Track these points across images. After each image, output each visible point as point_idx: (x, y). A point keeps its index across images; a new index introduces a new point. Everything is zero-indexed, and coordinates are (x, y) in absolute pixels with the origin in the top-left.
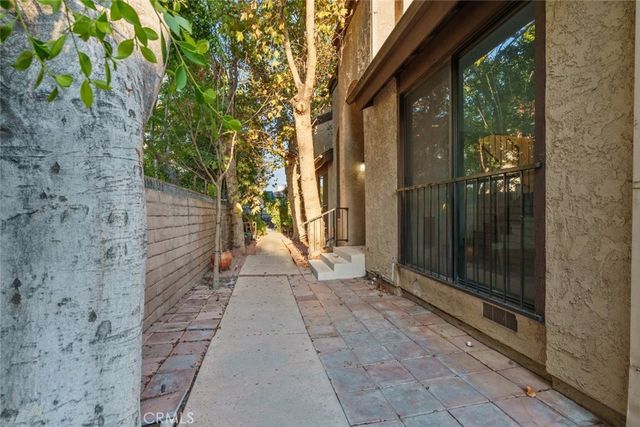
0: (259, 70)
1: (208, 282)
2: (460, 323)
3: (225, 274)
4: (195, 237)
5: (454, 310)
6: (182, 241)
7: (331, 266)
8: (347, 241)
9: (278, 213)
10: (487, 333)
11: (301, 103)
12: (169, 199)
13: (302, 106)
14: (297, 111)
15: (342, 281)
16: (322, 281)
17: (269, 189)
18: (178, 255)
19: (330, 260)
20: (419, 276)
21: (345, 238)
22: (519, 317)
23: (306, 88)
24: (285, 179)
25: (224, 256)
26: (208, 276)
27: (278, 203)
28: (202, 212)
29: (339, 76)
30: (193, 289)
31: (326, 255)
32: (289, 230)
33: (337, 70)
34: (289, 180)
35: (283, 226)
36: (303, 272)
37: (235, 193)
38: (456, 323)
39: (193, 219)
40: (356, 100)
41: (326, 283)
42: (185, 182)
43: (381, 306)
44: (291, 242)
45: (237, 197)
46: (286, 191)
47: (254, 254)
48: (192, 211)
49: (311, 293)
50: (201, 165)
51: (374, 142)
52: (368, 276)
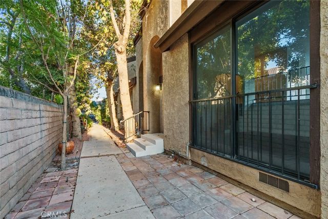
0: (89, 26)
1: (56, 164)
2: (239, 184)
3: (70, 157)
4: (45, 133)
5: (235, 176)
6: (34, 137)
7: (144, 148)
8: (149, 131)
9: (100, 114)
10: (264, 192)
11: (121, 46)
12: (22, 105)
13: (121, 49)
14: (118, 51)
15: (152, 157)
16: (139, 158)
17: (94, 99)
18: (31, 149)
19: (141, 143)
20: (205, 154)
21: (148, 129)
22: (291, 183)
23: (124, 38)
24: (106, 94)
25: (68, 145)
26: (56, 159)
27: (100, 108)
28: (51, 115)
29: (143, 34)
30: (45, 172)
31: (137, 140)
32: (107, 124)
33: (141, 30)
34: (108, 94)
35: (102, 121)
36: (125, 152)
37: (74, 102)
38: (236, 183)
39: (44, 120)
40: (160, 46)
41: (142, 159)
42: (36, 93)
43: (183, 174)
44: (110, 131)
45: (76, 104)
46: (104, 101)
47: (88, 140)
48: (43, 114)
49: (135, 168)
50: (51, 81)
51: (170, 72)
52: (166, 152)
